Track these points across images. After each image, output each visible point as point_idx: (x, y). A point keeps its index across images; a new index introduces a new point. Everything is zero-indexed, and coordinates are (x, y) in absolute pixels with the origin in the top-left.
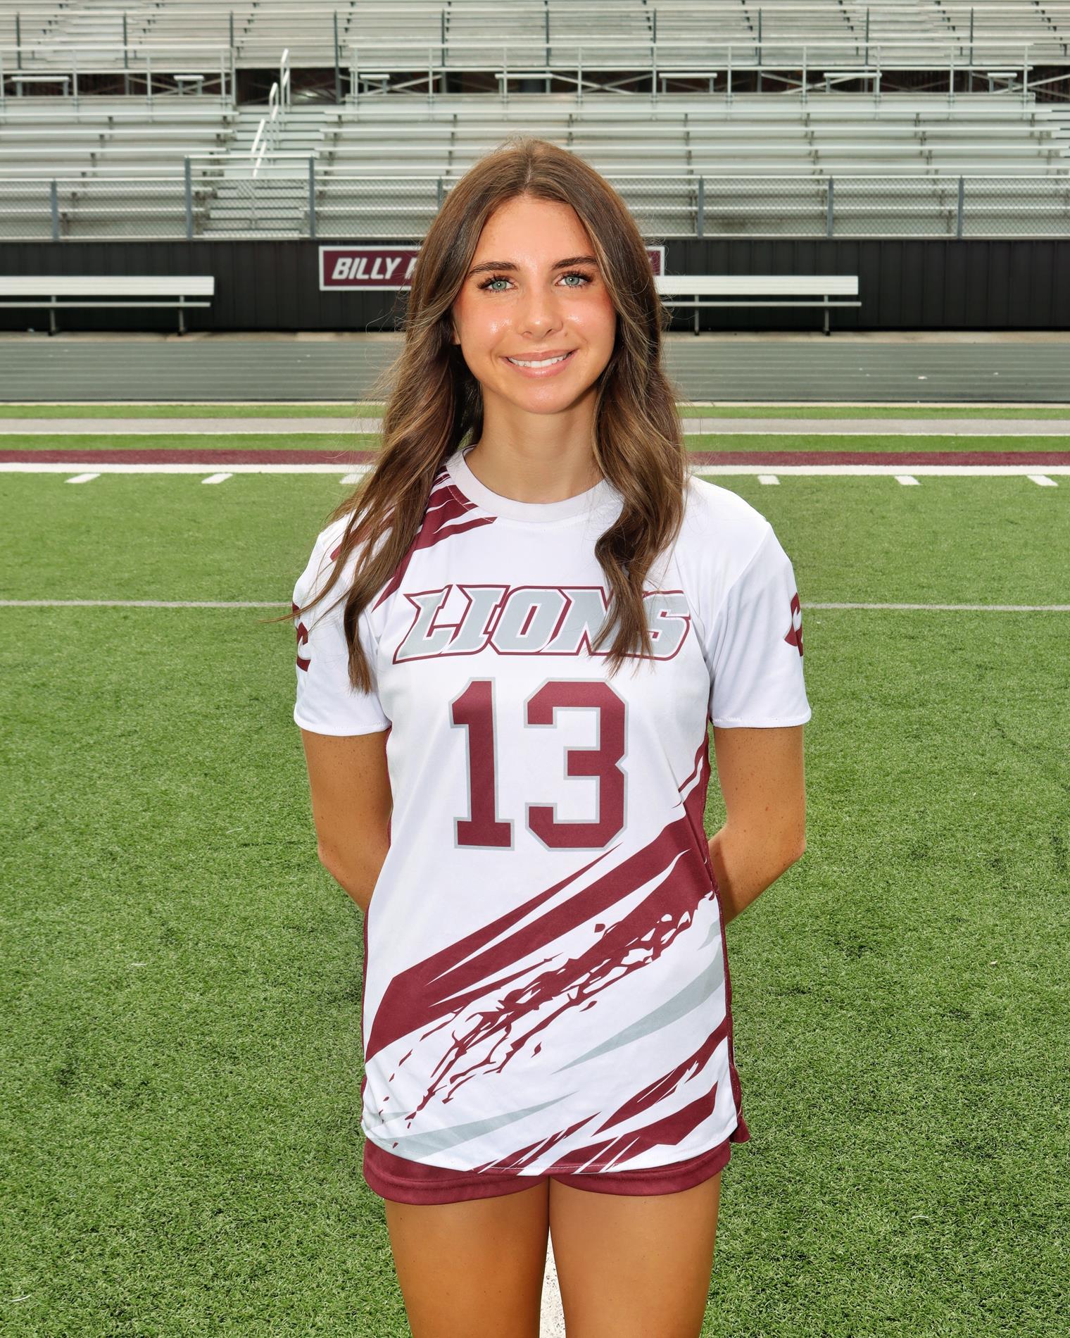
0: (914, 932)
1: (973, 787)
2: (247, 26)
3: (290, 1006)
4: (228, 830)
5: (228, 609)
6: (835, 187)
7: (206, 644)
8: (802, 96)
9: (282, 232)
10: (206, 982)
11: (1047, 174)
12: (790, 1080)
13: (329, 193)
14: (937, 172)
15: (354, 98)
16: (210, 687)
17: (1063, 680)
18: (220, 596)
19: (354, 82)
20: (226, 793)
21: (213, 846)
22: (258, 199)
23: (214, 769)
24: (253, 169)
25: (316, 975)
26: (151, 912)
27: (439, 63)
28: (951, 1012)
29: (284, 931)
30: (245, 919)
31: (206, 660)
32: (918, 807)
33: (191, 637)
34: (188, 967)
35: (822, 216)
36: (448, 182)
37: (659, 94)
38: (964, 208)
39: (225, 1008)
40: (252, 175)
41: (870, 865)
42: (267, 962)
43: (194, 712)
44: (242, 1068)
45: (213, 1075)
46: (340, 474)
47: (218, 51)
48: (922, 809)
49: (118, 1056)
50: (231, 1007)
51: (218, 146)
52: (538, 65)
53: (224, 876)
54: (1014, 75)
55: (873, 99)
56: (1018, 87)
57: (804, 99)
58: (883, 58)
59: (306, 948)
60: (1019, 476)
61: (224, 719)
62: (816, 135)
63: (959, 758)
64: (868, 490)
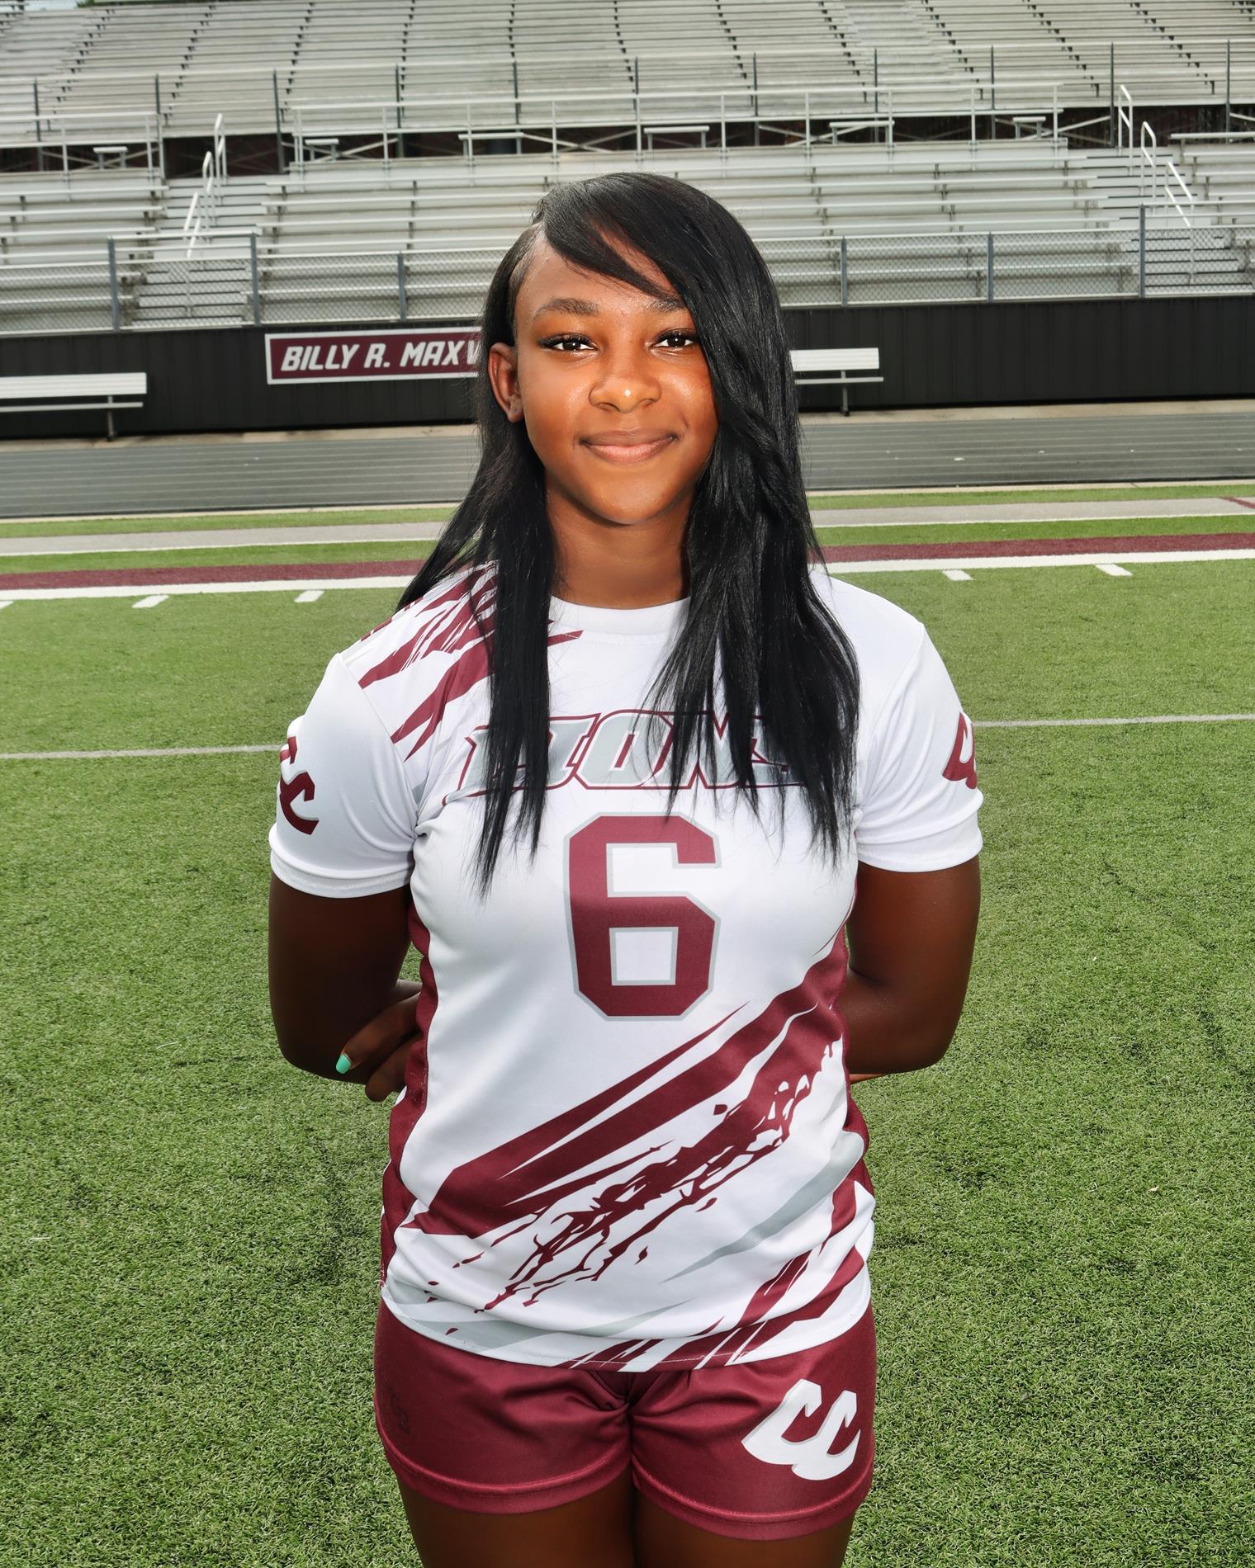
0: (1045, 1151)
1: (1092, 949)
2: (175, 90)
4: (158, 1044)
5: (161, 758)
6: (848, 248)
7: (135, 802)
8: (806, 149)
9: (223, 319)
11: (1085, 227)
12: (911, 1373)
13: (274, 273)
14: (961, 228)
15: (299, 166)
16: (139, 857)
18: (152, 741)
19: (299, 148)
20: (157, 995)
21: (139, 1067)
22: (193, 283)
23: (142, 963)
24: (186, 250)
26: (58, 1163)
27: (394, 124)
28: (1109, 1262)
29: (230, 1183)
30: (180, 1167)
32: (1027, 978)
33: (117, 793)
34: (105, 1239)
35: (834, 283)
36: (409, 257)
37: (644, 151)
38: (995, 268)
40: (186, 256)
42: (209, 1228)
43: (119, 890)
44: (176, 1386)
45: (136, 1399)
46: (294, 591)
47: (142, 118)
48: (1033, 981)
49: (9, 1376)
51: (146, 225)
52: (508, 123)
53: (154, 1108)
54: (1043, 119)
55: (886, 149)
56: (1048, 132)
57: (808, 152)
58: (895, 104)
59: (260, 1205)
60: (1086, 566)
61: (155, 898)
62: (823, 191)
63: (1068, 912)
64: (913, 588)
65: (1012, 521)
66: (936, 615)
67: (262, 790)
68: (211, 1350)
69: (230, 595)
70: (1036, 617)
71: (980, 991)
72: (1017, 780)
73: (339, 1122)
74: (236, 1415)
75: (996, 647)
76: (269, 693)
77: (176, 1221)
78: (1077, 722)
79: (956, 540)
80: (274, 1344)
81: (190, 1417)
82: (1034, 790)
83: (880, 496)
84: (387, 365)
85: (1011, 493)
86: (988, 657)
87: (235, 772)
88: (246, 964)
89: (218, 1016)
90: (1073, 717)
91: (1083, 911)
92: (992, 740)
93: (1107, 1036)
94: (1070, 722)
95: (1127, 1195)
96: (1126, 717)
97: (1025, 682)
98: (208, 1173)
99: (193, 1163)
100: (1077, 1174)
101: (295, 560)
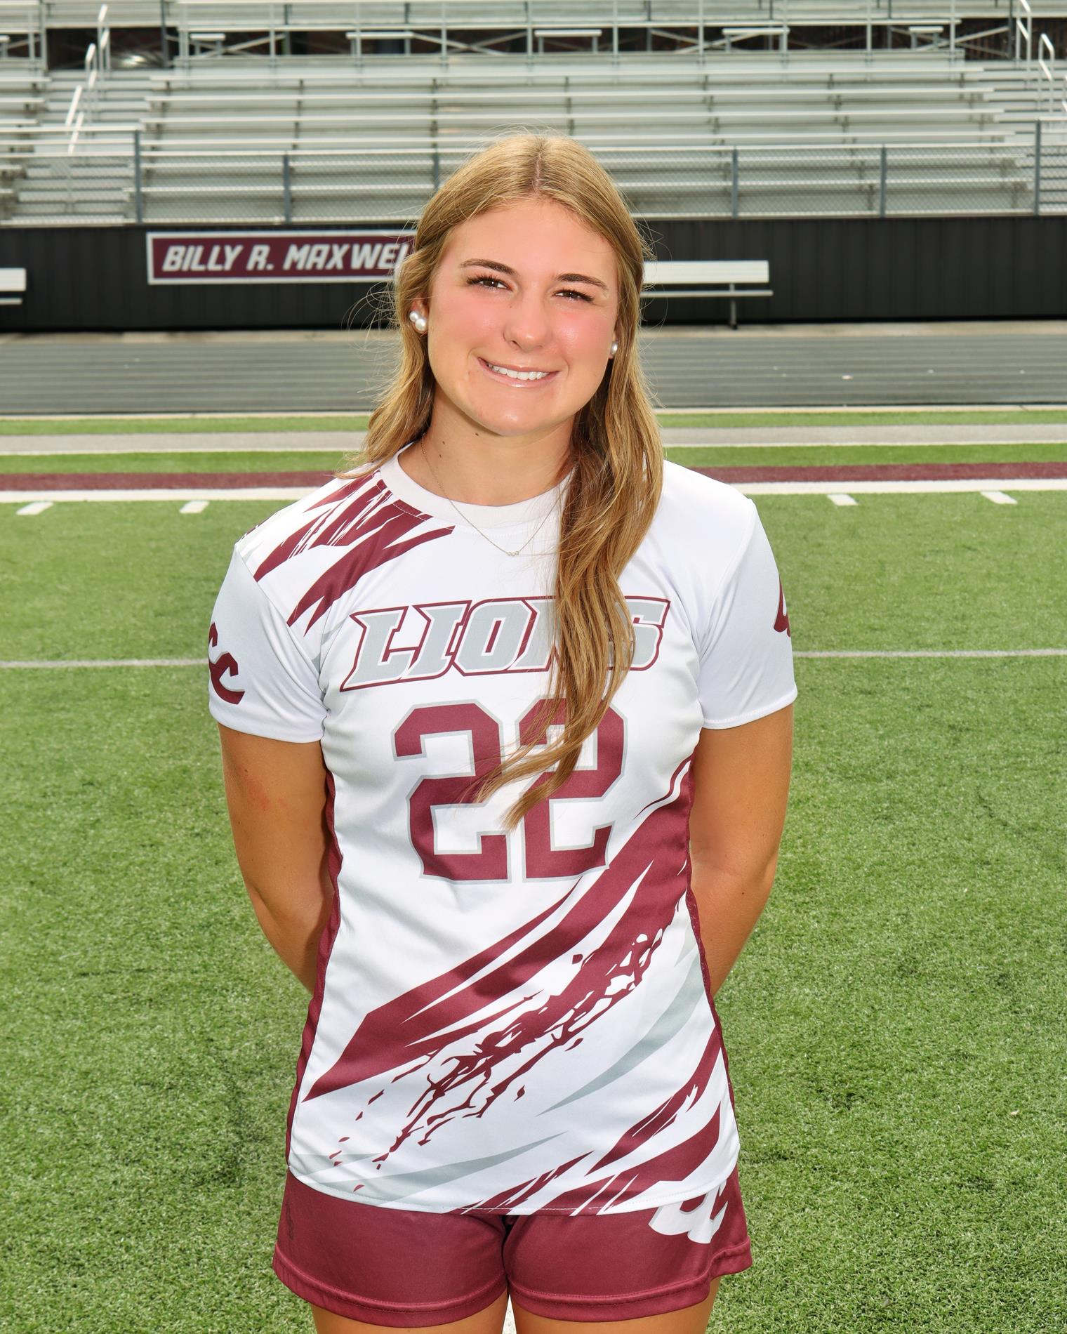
0: (913, 1074)
1: (963, 881)
3: (147, 1191)
4: (61, 954)
5: (52, 670)
6: (740, 159)
7: (28, 714)
8: (698, 56)
9: (104, 217)
10: (40, 1161)
11: (980, 142)
13: (157, 172)
14: (854, 141)
15: (184, 61)
16: (34, 769)
17: (1053, 742)
18: (42, 653)
19: (184, 43)
20: (58, 907)
21: (43, 977)
22: (75, 178)
23: (42, 875)
24: (68, 145)
25: (178, 1149)
27: (281, 21)
28: (969, 1180)
29: (135, 1090)
30: (87, 1073)
31: (28, 734)
32: (900, 909)
33: (9, 705)
34: (17, 1140)
35: (725, 193)
36: (295, 158)
37: (535, 55)
38: (888, 181)
39: (65, 1197)
40: (67, 151)
41: (849, 985)
43: (16, 802)
45: (52, 1290)
46: (180, 501)
47: (25, 8)
48: (904, 911)
50: (72, 1194)
51: (28, 118)
52: (396, 22)
53: (59, 1015)
54: (940, 29)
55: (780, 58)
56: (944, 43)
57: (701, 59)
58: (790, 11)
59: (164, 1111)
60: (971, 493)
61: (52, 811)
62: (715, 100)
63: (942, 844)
64: (798, 512)
66: (820, 541)
67: (154, 705)
68: (121, 1246)
69: (116, 504)
70: (919, 545)
71: (854, 919)
72: (896, 712)
73: (238, 1033)
74: (147, 1306)
75: (880, 575)
76: (157, 607)
77: (84, 1125)
78: (956, 654)
79: (842, 462)
80: (181, 1242)
81: (104, 1308)
82: (912, 722)
83: (766, 415)
84: (270, 267)
85: (899, 414)
86: (871, 586)
87: (126, 686)
88: (143, 878)
89: (118, 929)
90: (953, 649)
91: (956, 843)
92: (873, 670)
93: (976, 966)
94: (951, 654)
95: (988, 1118)
96: (1006, 650)
97: (906, 611)
98: (113, 1080)
99: (99, 1070)
100: (942, 1097)
101: (179, 469)
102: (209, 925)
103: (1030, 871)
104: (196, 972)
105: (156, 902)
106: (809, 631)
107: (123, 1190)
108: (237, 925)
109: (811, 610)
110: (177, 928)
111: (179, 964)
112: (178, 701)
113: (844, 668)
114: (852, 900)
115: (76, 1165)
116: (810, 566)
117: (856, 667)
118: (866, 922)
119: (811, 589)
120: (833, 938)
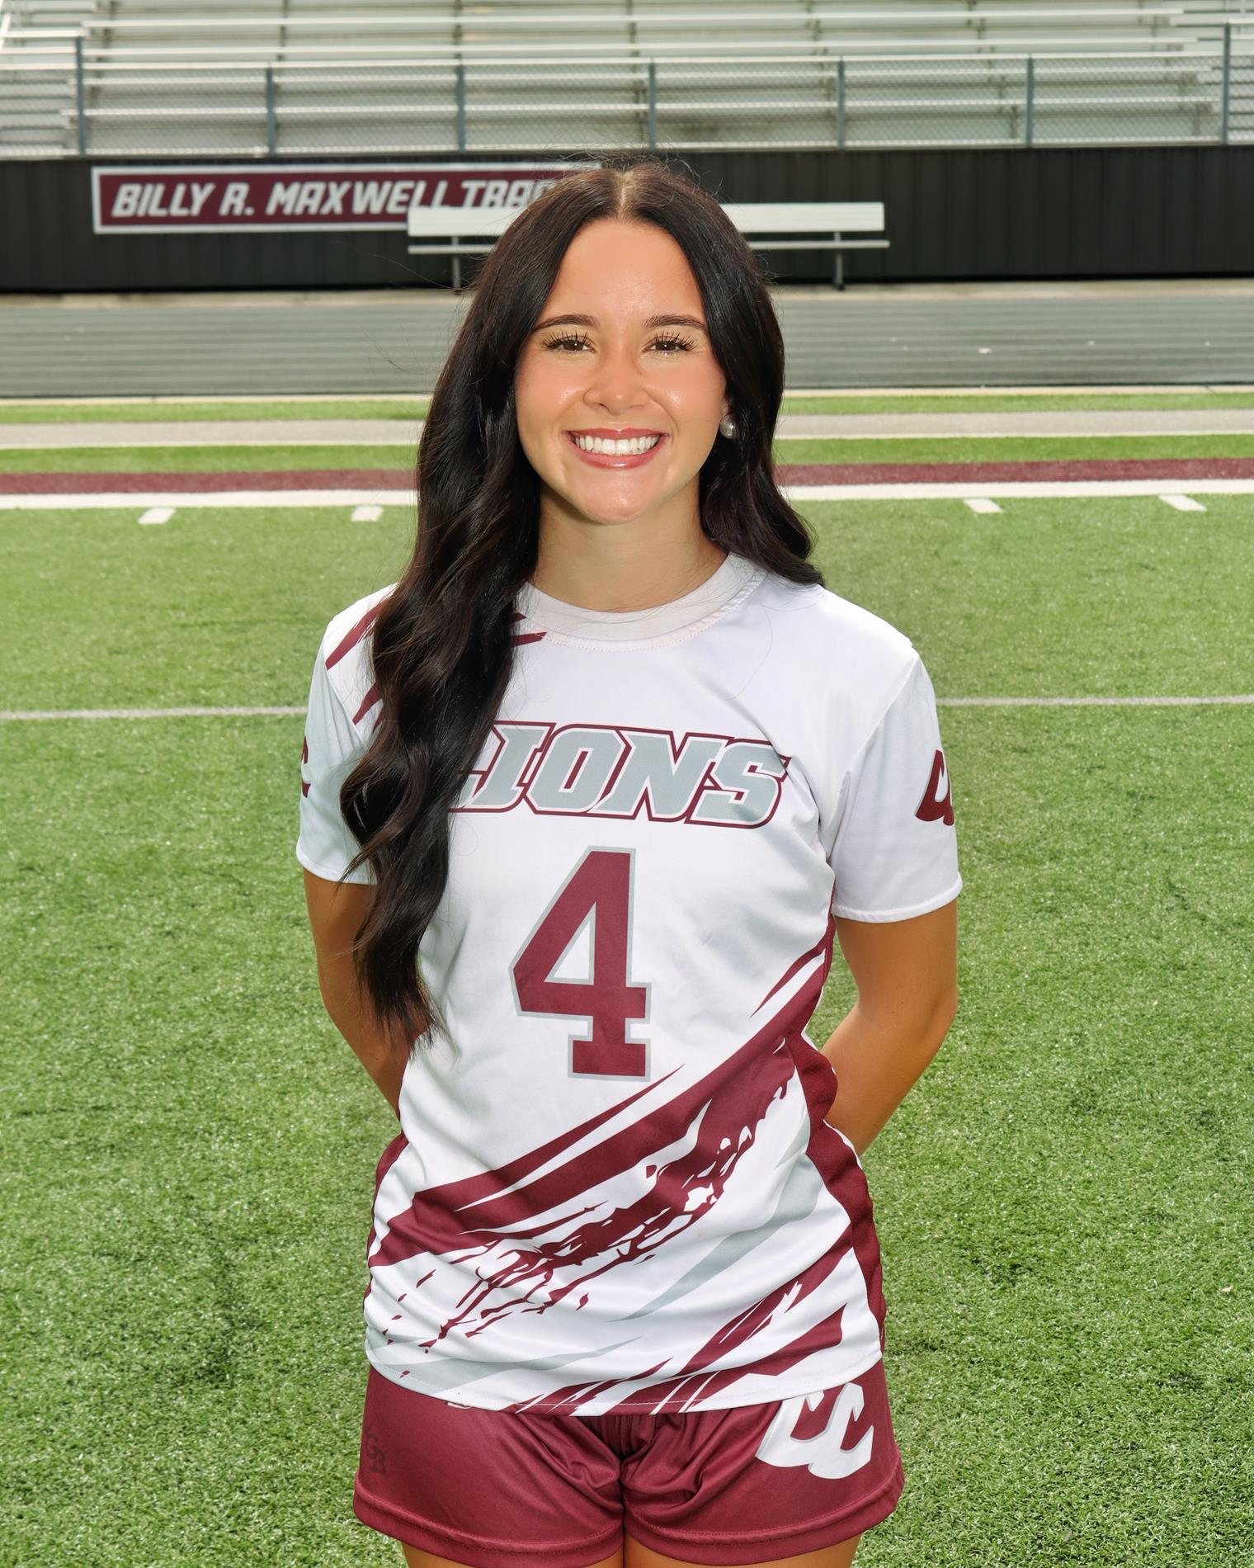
0: (1095, 1240)
1: (1151, 991)
3: (111, 1393)
6: (848, 73)
9: (38, 147)
11: (1152, 50)
13: (106, 90)
14: (993, 50)
25: (151, 1338)
28: (1171, 1376)
29: (94, 1262)
30: (31, 1241)
32: (1072, 1027)
35: (828, 117)
36: (281, 72)
38: (1035, 101)
41: (1009, 1125)
44: (39, 1507)
46: (138, 508)
48: (1078, 1029)
50: (15, 1398)
59: (131, 1289)
60: (1146, 497)
63: (1123, 944)
64: (927, 521)
65: (1053, 435)
66: (957, 557)
67: (110, 768)
68: (79, 1464)
69: (58, 512)
70: (1083, 563)
71: (1013, 1040)
72: (1059, 775)
73: (225, 1188)
74: (114, 1543)
75: (1034, 601)
76: (111, 642)
77: (29, 1307)
78: (1134, 701)
79: (981, 458)
80: (157, 1459)
81: (58, 1545)
82: (1080, 788)
83: (884, 398)
85: (1052, 397)
86: (1023, 614)
87: (73, 744)
88: (100, 990)
89: (68, 1055)
90: (1129, 695)
91: (1141, 943)
92: (1029, 721)
93: (1170, 1100)
94: (1126, 701)
95: (1194, 1295)
96: (1197, 696)
97: (1069, 647)
98: (65, 1249)
99: (47, 1236)
100: (1132, 1269)
101: (137, 467)
102: (186, 1049)
103: (1238, 979)
104: (170, 1110)
105: (117, 1021)
106: (945, 672)
107: (79, 1392)
108: (222, 1049)
109: (946, 645)
110: (144, 1053)
111: (148, 1099)
112: (140, 763)
113: (992, 719)
114: (1009, 1016)
115: (19, 1360)
116: (944, 590)
117: (1007, 718)
118: (1029, 1044)
119: (947, 618)
120: (987, 1064)
